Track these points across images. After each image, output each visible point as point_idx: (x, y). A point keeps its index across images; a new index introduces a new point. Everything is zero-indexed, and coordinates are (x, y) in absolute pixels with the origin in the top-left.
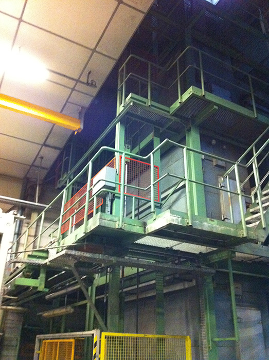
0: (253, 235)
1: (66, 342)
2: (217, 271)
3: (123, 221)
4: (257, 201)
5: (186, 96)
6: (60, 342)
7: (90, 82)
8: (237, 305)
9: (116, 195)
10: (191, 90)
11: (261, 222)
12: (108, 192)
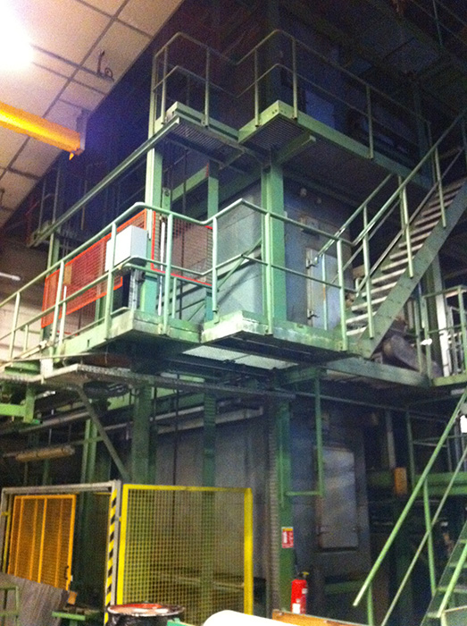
0: (355, 349)
1: (60, 500)
2: (298, 396)
3: (168, 324)
4: (363, 295)
5: (268, 116)
6: (48, 500)
7: (103, 71)
8: (324, 444)
9: (147, 274)
10: (277, 108)
11: (367, 329)
12: (134, 269)
